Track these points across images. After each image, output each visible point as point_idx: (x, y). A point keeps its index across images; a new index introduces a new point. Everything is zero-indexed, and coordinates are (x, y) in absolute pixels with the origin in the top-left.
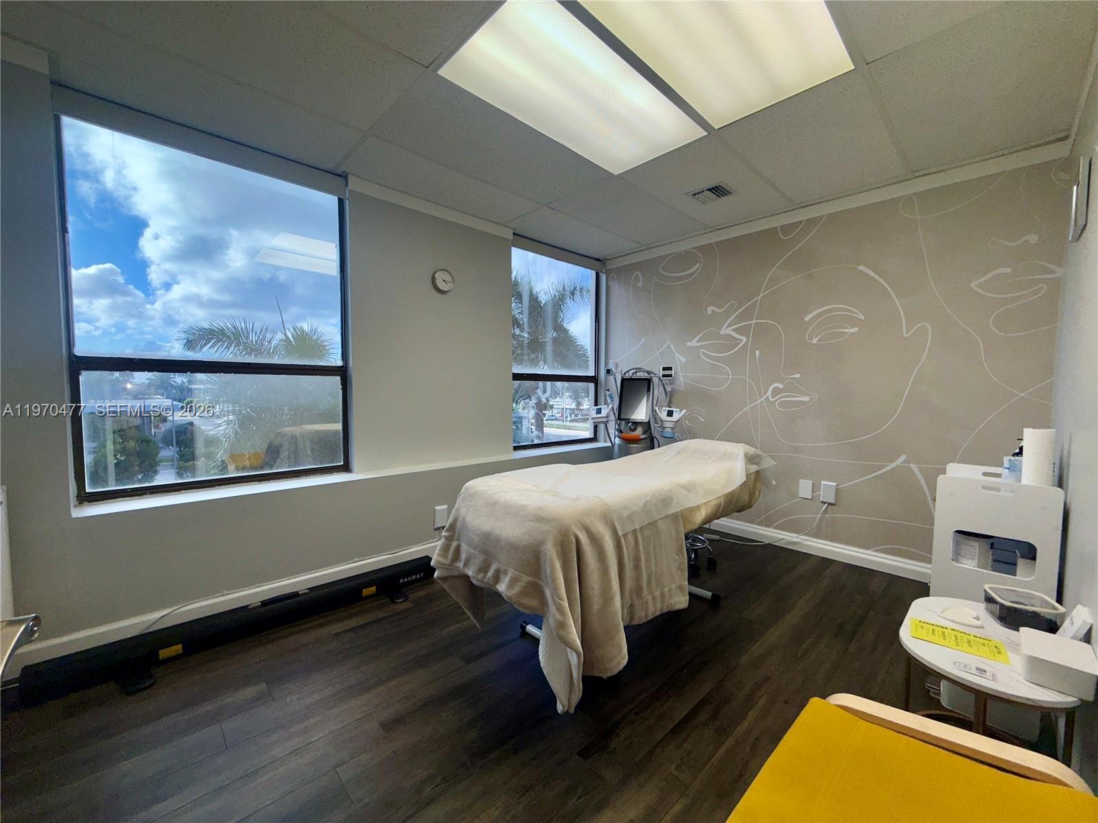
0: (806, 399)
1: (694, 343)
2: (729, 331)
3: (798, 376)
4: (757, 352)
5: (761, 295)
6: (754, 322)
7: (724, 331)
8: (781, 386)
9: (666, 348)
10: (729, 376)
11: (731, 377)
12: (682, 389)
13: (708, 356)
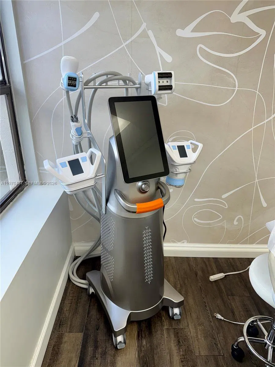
2: (243, 18)
9: (139, 36)
10: (235, 87)
11: (237, 89)
12: (166, 105)
13: (208, 56)
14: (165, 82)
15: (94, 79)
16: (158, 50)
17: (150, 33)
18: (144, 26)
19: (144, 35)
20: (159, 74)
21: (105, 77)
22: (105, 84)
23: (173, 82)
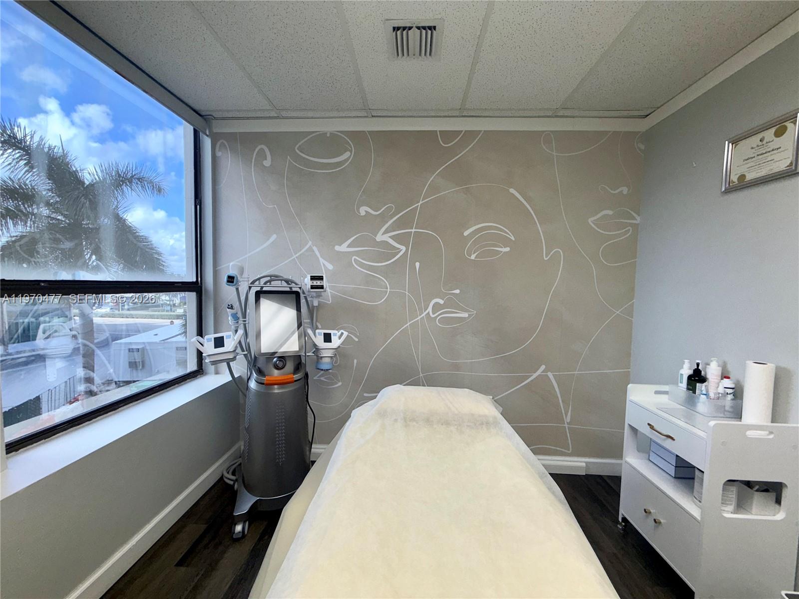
0: (466, 315)
1: (343, 248)
2: (386, 238)
3: (457, 291)
4: (417, 264)
5: (421, 202)
6: (413, 230)
7: (380, 237)
8: (442, 302)
9: (307, 251)
10: (387, 288)
11: (389, 290)
12: (330, 302)
13: (362, 265)
14: (318, 283)
15: (259, 279)
16: (322, 260)
17: (315, 248)
18: (310, 243)
19: (310, 249)
20: (311, 276)
21: (269, 278)
22: (269, 283)
23: (325, 283)
